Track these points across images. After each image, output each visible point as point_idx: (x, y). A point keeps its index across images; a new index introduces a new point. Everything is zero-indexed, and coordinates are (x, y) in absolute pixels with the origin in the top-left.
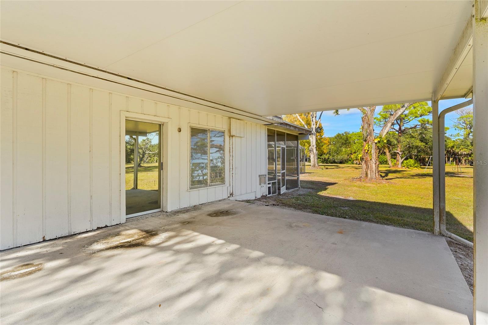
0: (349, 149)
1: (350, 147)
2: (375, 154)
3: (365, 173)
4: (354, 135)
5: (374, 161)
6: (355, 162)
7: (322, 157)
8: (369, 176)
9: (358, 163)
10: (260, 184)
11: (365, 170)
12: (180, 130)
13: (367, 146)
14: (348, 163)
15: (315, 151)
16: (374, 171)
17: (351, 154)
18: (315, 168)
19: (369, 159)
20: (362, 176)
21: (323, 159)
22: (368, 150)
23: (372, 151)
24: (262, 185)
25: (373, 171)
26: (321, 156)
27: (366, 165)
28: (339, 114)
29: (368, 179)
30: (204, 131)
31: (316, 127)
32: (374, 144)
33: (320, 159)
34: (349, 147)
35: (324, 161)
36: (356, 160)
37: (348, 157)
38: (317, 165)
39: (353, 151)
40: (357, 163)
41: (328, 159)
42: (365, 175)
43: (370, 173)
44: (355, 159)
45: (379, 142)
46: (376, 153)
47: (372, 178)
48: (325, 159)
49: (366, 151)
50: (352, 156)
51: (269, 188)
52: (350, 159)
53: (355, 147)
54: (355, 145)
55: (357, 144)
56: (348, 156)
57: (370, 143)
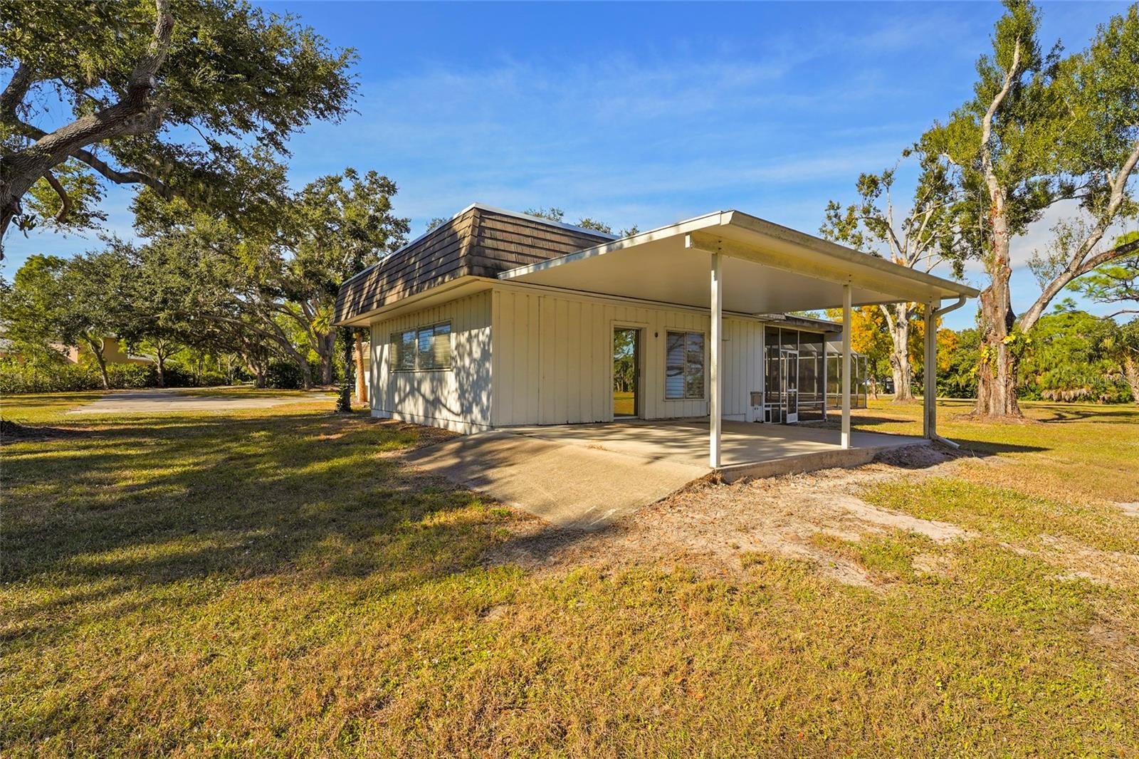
0: (1028, 360)
1: (1032, 353)
2: (1004, 366)
3: (984, 405)
4: (1050, 322)
5: (1002, 380)
6: (1045, 394)
7: (949, 381)
8: (992, 410)
9: (1055, 398)
10: (753, 405)
11: (983, 399)
12: (656, 335)
13: (985, 352)
14: (1026, 398)
15: (904, 363)
16: (1003, 401)
17: (1036, 372)
18: (903, 402)
19: (992, 377)
20: (978, 411)
21: (951, 385)
22: (989, 360)
23: (998, 360)
24: (756, 406)
25: (1000, 401)
26: (946, 377)
27: (986, 389)
28: (964, 277)
29: (989, 416)
30: (681, 335)
31: (907, 310)
32: (1002, 346)
33: (944, 385)
34: (1030, 356)
35: (954, 392)
36: (1050, 388)
37: (1027, 382)
38: (908, 395)
39: (1043, 366)
40: (1051, 398)
41: (967, 386)
42: (983, 409)
43: (994, 404)
44: (1047, 386)
45: (1015, 342)
46: (1007, 365)
47: (996, 415)
48: (958, 385)
49: (986, 361)
50: (1039, 379)
51: (767, 412)
52: (1033, 386)
53: (1048, 355)
54: (1049, 350)
55: (1057, 346)
56: (1026, 378)
57: (993, 345)
